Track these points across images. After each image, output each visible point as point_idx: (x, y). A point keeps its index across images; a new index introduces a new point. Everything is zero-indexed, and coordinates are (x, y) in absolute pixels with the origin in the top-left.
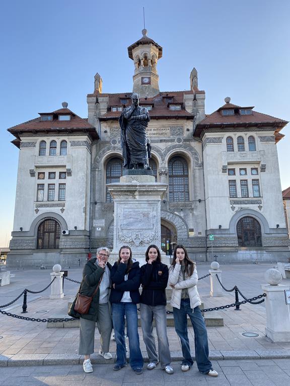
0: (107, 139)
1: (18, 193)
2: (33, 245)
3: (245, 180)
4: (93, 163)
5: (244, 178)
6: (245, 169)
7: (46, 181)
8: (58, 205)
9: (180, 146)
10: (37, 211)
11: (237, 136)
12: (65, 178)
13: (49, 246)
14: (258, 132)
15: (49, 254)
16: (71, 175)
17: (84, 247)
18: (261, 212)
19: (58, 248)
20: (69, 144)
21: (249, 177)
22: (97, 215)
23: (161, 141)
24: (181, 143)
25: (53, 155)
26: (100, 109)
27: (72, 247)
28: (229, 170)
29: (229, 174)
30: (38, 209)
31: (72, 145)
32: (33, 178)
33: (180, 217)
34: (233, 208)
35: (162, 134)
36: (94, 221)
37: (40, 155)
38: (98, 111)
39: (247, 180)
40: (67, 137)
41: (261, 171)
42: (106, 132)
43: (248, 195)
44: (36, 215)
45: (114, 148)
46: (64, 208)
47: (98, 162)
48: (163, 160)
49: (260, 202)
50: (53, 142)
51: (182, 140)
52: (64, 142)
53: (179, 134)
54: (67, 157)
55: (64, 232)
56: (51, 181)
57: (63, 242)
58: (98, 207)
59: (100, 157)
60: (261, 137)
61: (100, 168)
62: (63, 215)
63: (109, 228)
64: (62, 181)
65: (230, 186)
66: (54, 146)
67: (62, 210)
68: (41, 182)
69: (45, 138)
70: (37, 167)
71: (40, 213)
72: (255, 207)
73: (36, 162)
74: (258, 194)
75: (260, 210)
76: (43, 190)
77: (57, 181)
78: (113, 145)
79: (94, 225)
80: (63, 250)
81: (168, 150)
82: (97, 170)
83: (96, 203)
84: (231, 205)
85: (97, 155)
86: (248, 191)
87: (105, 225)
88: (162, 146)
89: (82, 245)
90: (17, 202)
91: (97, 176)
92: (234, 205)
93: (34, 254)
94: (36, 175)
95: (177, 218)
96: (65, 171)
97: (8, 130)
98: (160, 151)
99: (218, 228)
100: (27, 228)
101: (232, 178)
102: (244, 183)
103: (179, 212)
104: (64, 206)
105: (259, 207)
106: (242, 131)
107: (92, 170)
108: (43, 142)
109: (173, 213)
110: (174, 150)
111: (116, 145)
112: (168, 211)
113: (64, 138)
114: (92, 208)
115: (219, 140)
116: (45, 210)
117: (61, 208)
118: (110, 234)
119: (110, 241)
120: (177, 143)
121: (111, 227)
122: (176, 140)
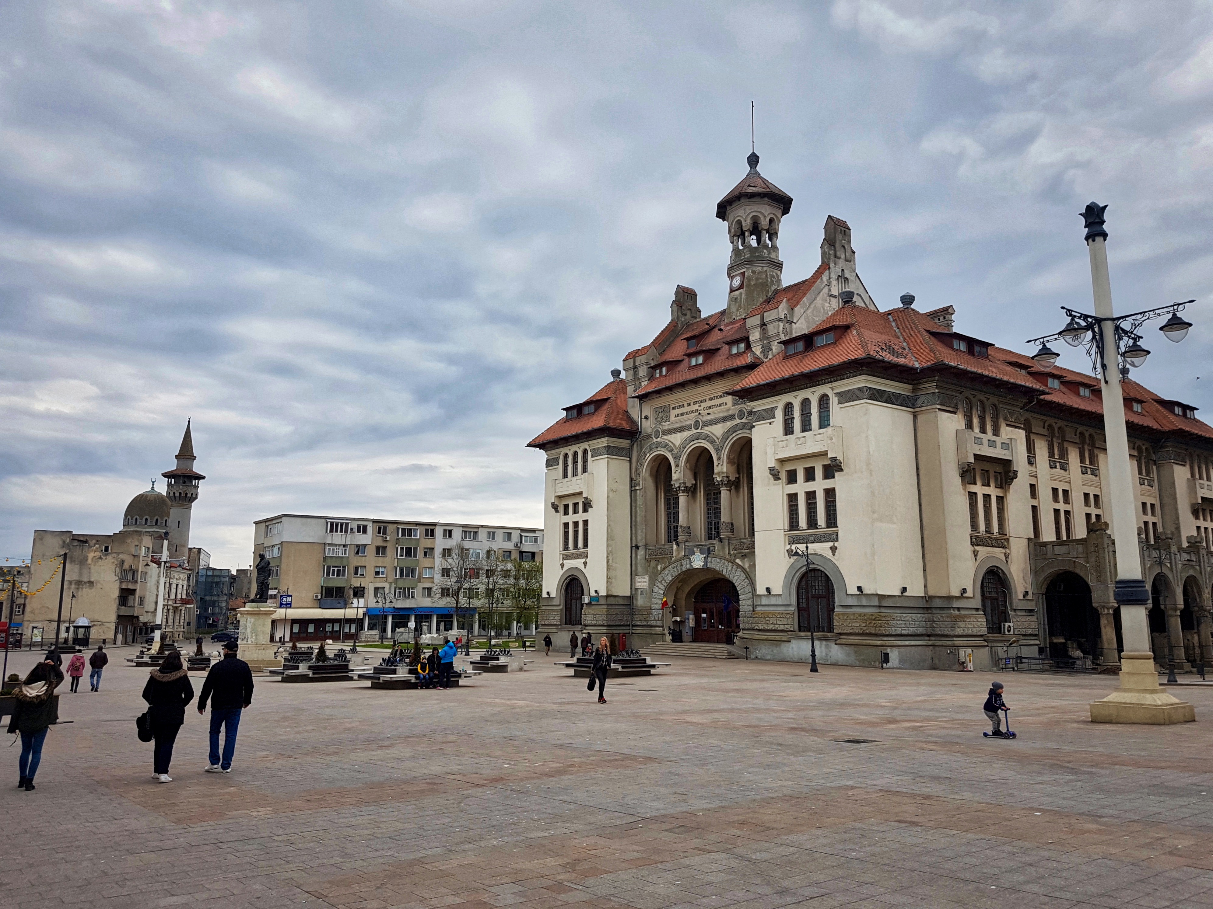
0: (649, 431)
2: (560, 619)
4: (634, 476)
5: (810, 487)
6: (813, 469)
7: (571, 518)
8: (581, 556)
9: (744, 426)
10: (562, 565)
11: (800, 399)
12: (588, 511)
13: (576, 621)
14: (834, 385)
16: (592, 508)
17: (605, 622)
18: (835, 559)
19: (581, 624)
20: (590, 455)
21: (819, 486)
22: (640, 569)
24: (744, 420)
25: (576, 475)
26: (639, 379)
27: (594, 622)
28: (786, 473)
29: (787, 483)
30: (564, 562)
31: (593, 456)
32: (558, 514)
33: (743, 569)
34: (790, 553)
35: (720, 405)
36: (636, 578)
37: (564, 477)
38: (637, 383)
39: (815, 492)
40: (587, 443)
42: (646, 418)
44: (562, 573)
45: (657, 446)
46: (587, 560)
47: (640, 473)
48: (719, 458)
49: (835, 536)
50: (574, 454)
51: (746, 414)
52: (585, 452)
54: (587, 478)
55: (586, 599)
56: (576, 518)
57: (585, 615)
58: (641, 552)
59: (641, 465)
60: (839, 394)
61: (641, 484)
62: (586, 571)
63: (652, 591)
64: (585, 517)
65: (789, 506)
66: (576, 461)
67: (585, 563)
68: (566, 519)
69: (566, 451)
70: (560, 498)
71: (565, 568)
73: (559, 490)
75: (834, 554)
76: (569, 531)
77: (580, 517)
78: (655, 440)
79: (636, 586)
81: (726, 435)
82: (638, 488)
83: (637, 547)
84: (788, 547)
85: (637, 463)
86: (817, 515)
87: (649, 584)
88: (718, 430)
89: (603, 620)
91: (639, 498)
92: (793, 547)
93: (559, 632)
94: (561, 509)
95: (739, 572)
96: (584, 501)
97: (529, 445)
98: (715, 441)
99: (766, 592)
100: (553, 593)
101: (792, 489)
102: (811, 498)
104: (587, 556)
105: (831, 548)
106: (807, 388)
107: (633, 489)
108: (566, 455)
109: (733, 562)
110: (734, 435)
111: (659, 439)
112: (728, 557)
113: (585, 445)
114: (634, 555)
115: (770, 414)
116: (569, 564)
117: (584, 560)
118: (654, 601)
119: (654, 614)
120: (738, 421)
121: (655, 590)
122: (736, 415)
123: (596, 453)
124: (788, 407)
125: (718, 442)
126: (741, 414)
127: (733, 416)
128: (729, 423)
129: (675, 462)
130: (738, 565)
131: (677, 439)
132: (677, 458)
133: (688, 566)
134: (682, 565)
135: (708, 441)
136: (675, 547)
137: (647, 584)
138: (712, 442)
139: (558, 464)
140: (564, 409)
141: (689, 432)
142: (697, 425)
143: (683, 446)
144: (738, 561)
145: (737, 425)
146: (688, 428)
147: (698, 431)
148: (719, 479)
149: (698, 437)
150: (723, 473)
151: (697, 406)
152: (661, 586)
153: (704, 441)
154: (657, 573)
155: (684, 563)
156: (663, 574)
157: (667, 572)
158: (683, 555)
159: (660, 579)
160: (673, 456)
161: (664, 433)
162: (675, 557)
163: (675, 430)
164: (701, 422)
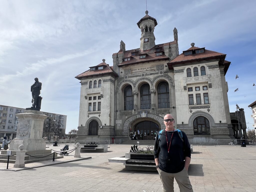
0: (123, 76)
1: (80, 108)
2: (87, 133)
3: (199, 94)
4: (115, 90)
5: (198, 92)
6: (199, 87)
7: (92, 101)
8: (97, 113)
9: (162, 76)
10: (88, 116)
11: (193, 67)
12: (101, 99)
13: (94, 134)
14: (207, 63)
15: (93, 138)
16: (103, 97)
18: (209, 113)
19: (98, 135)
20: (102, 81)
21: (202, 92)
22: (118, 118)
23: (151, 74)
24: (162, 74)
25: (96, 88)
26: (119, 61)
27: (104, 134)
28: (189, 88)
29: (189, 91)
30: (89, 115)
31: (103, 82)
32: (87, 100)
34: (191, 111)
35: (152, 70)
36: (117, 121)
37: (89, 88)
38: (118, 62)
39: (200, 94)
40: (101, 78)
41: (209, 88)
42: (122, 72)
43: (201, 103)
44: (88, 118)
45: (126, 81)
46: (100, 114)
47: (118, 89)
48: (152, 85)
49: (209, 107)
50: (95, 81)
51: (163, 73)
52: (100, 80)
53: (161, 69)
54: (101, 88)
55: (100, 127)
56: (95, 101)
57: (100, 132)
58: (118, 113)
59: (119, 87)
60: (209, 66)
61: (119, 92)
62: (100, 118)
63: (123, 124)
64: (99, 101)
65: (189, 98)
66: (95, 83)
67: (99, 116)
68: (90, 101)
69: (91, 80)
70: (88, 94)
72: (205, 110)
73: (87, 92)
74: (208, 102)
75: (209, 112)
76: (91, 106)
77: (97, 101)
78: (125, 79)
79: (116, 123)
80: (100, 136)
81: (155, 79)
82: (118, 93)
83: (117, 111)
84: (190, 110)
85: (117, 86)
86: (201, 100)
87: (122, 123)
88: (152, 77)
89: (108, 133)
90: (80, 112)
91: (117, 96)
92: (192, 110)
93: (87, 138)
94: (88, 98)
96: (100, 95)
97: (75, 77)
98: (150, 80)
99: (182, 124)
100: (84, 125)
101: (190, 93)
102: (198, 96)
103: (161, 115)
104: (100, 113)
105: (208, 110)
106: (197, 64)
107: (115, 93)
108: (91, 81)
109: (158, 116)
110: (158, 78)
111: (127, 79)
112: (156, 114)
113: (100, 78)
114: (115, 114)
115: (182, 71)
116: (91, 116)
117: (99, 114)
118: (124, 127)
119: (124, 131)
120: (160, 75)
121: (125, 124)
122: (159, 73)
123: (105, 81)
124: (189, 70)
125: (152, 80)
126: (161, 73)
127: (158, 73)
128: (156, 75)
129: (134, 86)
130: (160, 116)
131: (134, 79)
132: (135, 85)
133: (139, 117)
134: (136, 117)
135: (147, 80)
136: (133, 111)
137: (121, 122)
138: (149, 80)
139: (87, 84)
140: (90, 67)
141: (140, 77)
142: (143, 75)
143: (138, 81)
144: (160, 115)
145: (159, 76)
146: (140, 76)
147: (144, 77)
148: (152, 91)
149: (143, 79)
150: (154, 89)
151: (142, 70)
152: (127, 123)
153: (146, 80)
154: (125, 119)
155: (137, 116)
156: (128, 119)
157: (130, 118)
158: (137, 113)
159: (127, 121)
160: (132, 84)
161: (129, 77)
162: (134, 114)
163: (134, 77)
164: (145, 74)
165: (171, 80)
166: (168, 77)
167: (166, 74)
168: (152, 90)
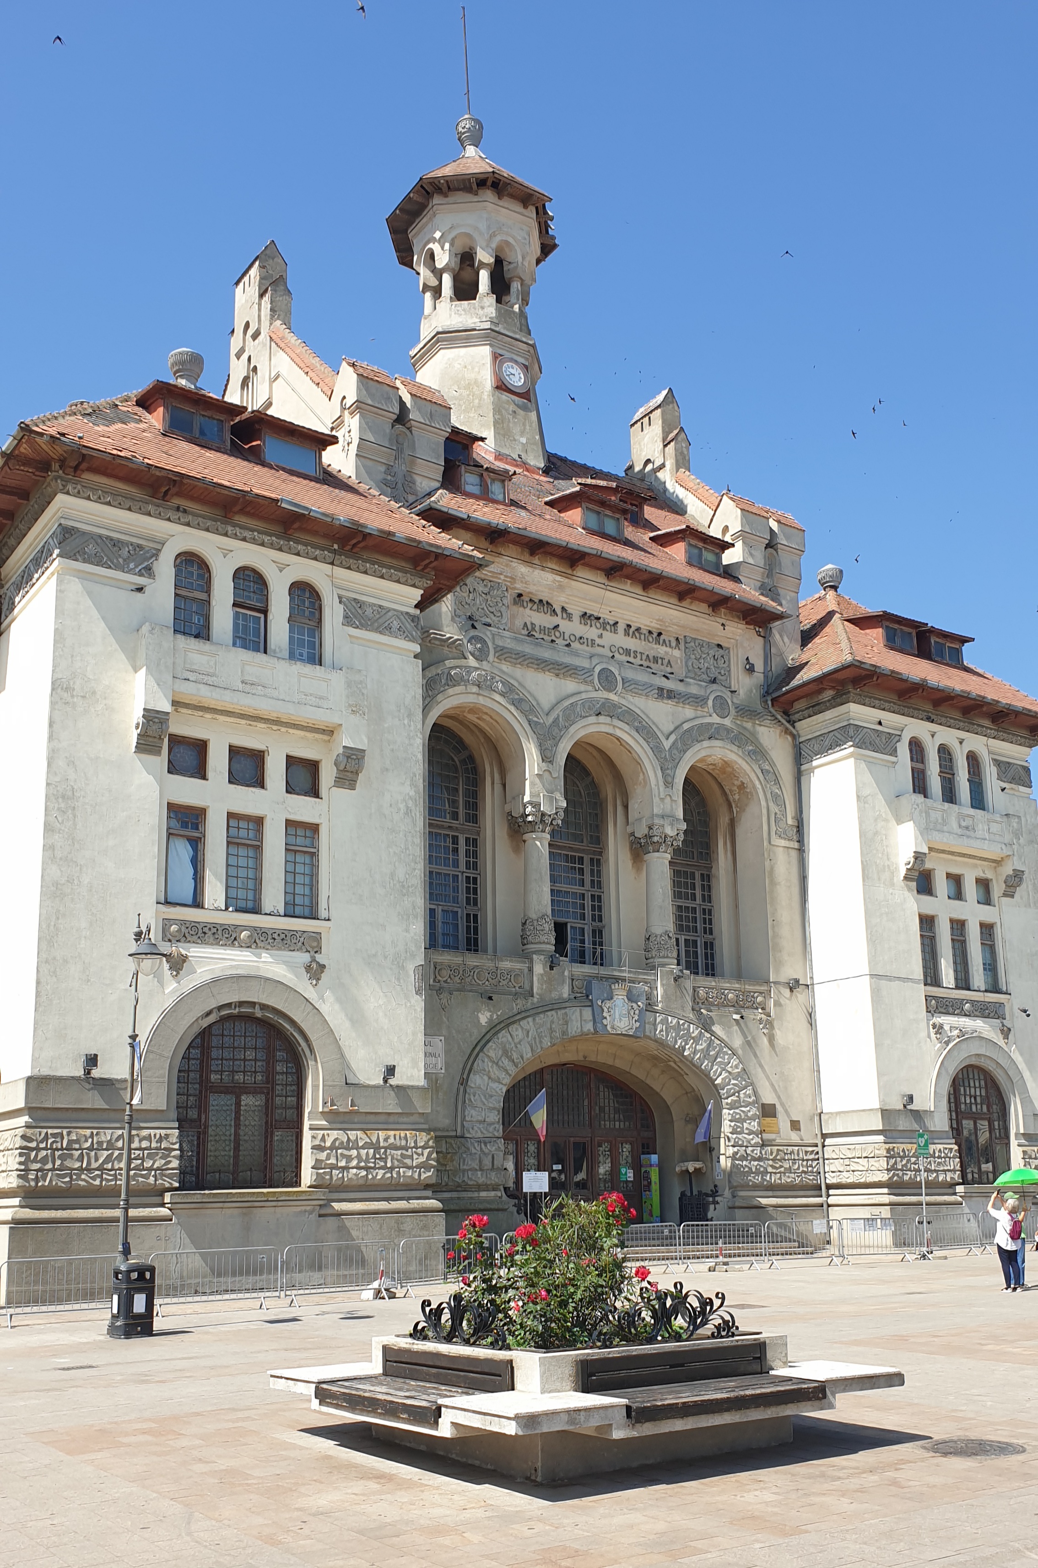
0: (449, 626)
3: (961, 922)
5: (959, 910)
9: (725, 734)
11: (937, 742)
13: (235, 1173)
16: (354, 785)
20: (332, 613)
21: (973, 914)
23: (659, 694)
24: (728, 721)
30: (181, 949)
32: (156, 760)
35: (656, 659)
39: (965, 923)
41: (1005, 895)
45: (479, 680)
46: (319, 958)
48: (669, 783)
49: (999, 1009)
51: (732, 712)
53: (717, 680)
64: (303, 809)
66: (254, 601)
68: (189, 791)
70: (184, 705)
73: (178, 672)
77: (273, 804)
78: (472, 661)
81: (684, 740)
87: (447, 1067)
88: (663, 716)
92: (939, 1019)
95: (724, 1055)
96: (320, 755)
98: (657, 738)
99: (899, 1104)
100: (115, 1063)
101: (927, 905)
102: (956, 931)
104: (318, 946)
110: (701, 745)
111: (485, 665)
112: (689, 1015)
118: (473, 1114)
119: (475, 1149)
120: (716, 719)
121: (476, 1080)
122: (710, 703)
123: (360, 616)
125: (667, 744)
126: (721, 707)
127: (699, 701)
128: (688, 712)
130: (721, 1039)
131: (545, 689)
132: (546, 738)
133: (589, 1028)
134: (566, 1021)
135: (636, 729)
136: (538, 967)
137: (441, 1063)
138: (647, 734)
141: (586, 687)
142: (608, 679)
143: (569, 715)
144: (716, 1030)
145: (710, 726)
146: (586, 677)
147: (613, 697)
149: (610, 711)
151: (592, 632)
152: (495, 1072)
153: (626, 727)
154: (476, 1035)
155: (574, 1014)
156: (503, 1036)
157: (517, 1032)
158: (566, 995)
159: (493, 1050)
160: (529, 721)
161: (503, 653)
162: (541, 998)
163: (542, 665)
164: (619, 679)
165: (777, 781)
166: (759, 753)
167: (749, 725)
168: (672, 825)
